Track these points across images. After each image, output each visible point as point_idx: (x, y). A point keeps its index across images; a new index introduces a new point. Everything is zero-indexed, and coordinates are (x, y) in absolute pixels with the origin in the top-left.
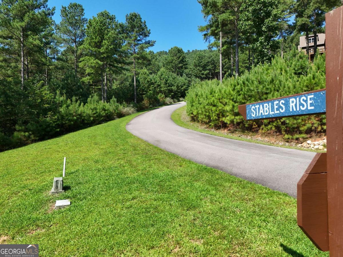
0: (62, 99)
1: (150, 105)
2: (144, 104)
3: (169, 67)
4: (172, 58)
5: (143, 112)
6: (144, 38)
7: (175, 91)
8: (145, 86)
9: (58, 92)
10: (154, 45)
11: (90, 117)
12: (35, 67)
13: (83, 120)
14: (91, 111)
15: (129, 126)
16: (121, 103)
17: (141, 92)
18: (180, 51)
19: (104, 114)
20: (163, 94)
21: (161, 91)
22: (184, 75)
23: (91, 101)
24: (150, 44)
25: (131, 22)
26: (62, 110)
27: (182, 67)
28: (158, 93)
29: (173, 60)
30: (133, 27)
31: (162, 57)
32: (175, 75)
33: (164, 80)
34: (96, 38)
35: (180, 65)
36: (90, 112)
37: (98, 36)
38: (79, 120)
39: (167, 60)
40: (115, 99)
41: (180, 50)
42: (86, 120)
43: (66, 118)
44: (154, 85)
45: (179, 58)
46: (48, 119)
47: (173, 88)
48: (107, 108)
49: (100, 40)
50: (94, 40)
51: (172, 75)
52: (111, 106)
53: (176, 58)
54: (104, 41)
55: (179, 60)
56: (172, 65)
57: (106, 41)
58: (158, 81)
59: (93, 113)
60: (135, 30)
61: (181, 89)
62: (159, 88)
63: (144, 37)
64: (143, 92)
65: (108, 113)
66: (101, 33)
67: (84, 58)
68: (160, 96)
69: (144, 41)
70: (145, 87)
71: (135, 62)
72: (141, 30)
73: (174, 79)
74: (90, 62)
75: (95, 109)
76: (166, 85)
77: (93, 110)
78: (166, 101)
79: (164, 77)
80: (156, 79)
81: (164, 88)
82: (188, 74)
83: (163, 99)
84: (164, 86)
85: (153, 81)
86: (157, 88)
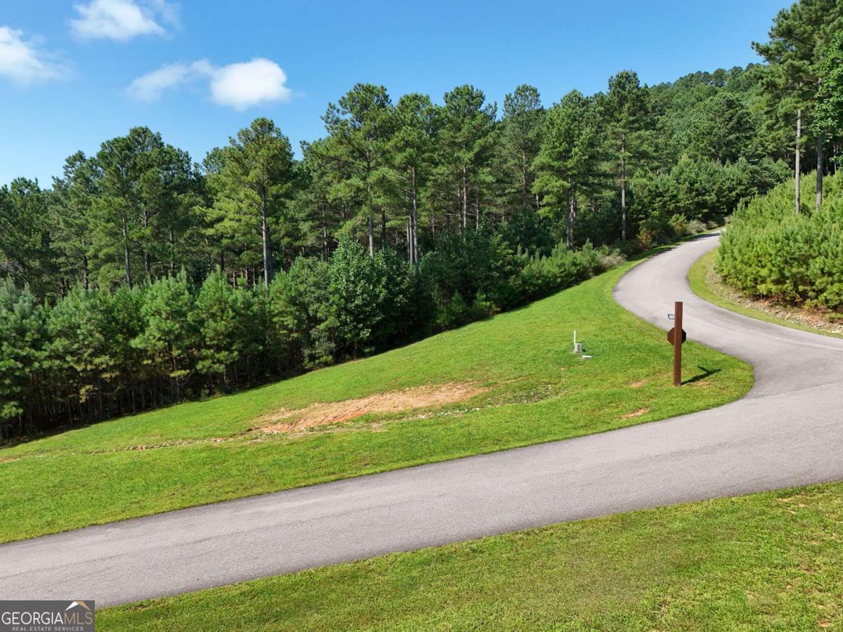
0: (524, 256)
1: (652, 243)
2: (640, 242)
3: (701, 145)
4: (712, 124)
5: (643, 260)
7: (713, 203)
8: (643, 201)
9: (519, 248)
11: (557, 277)
14: (558, 268)
15: (617, 294)
16: (599, 249)
17: (635, 216)
19: (575, 272)
20: (683, 215)
21: (677, 210)
22: (741, 158)
23: (556, 252)
25: (619, 92)
26: (525, 271)
28: (671, 213)
29: (713, 128)
30: (622, 101)
31: (693, 92)
32: (716, 165)
33: (687, 183)
34: (561, 144)
35: (733, 136)
36: (556, 270)
37: (564, 141)
38: (544, 283)
39: (697, 128)
40: (591, 245)
42: (552, 283)
43: (529, 281)
44: (663, 197)
45: (730, 119)
47: (707, 197)
48: (578, 262)
49: (567, 148)
50: (558, 149)
51: (707, 167)
53: (723, 122)
55: (729, 127)
56: (711, 141)
57: (577, 149)
58: (672, 188)
59: (560, 271)
61: (730, 195)
62: (674, 203)
64: (640, 214)
65: (580, 270)
66: (569, 136)
68: (676, 221)
70: (644, 205)
73: (712, 175)
75: (563, 265)
76: (690, 193)
77: (560, 266)
78: (689, 229)
79: (686, 177)
80: (668, 183)
81: (685, 200)
82: (751, 156)
83: (681, 226)
84: (685, 196)
85: (661, 190)
86: (668, 203)
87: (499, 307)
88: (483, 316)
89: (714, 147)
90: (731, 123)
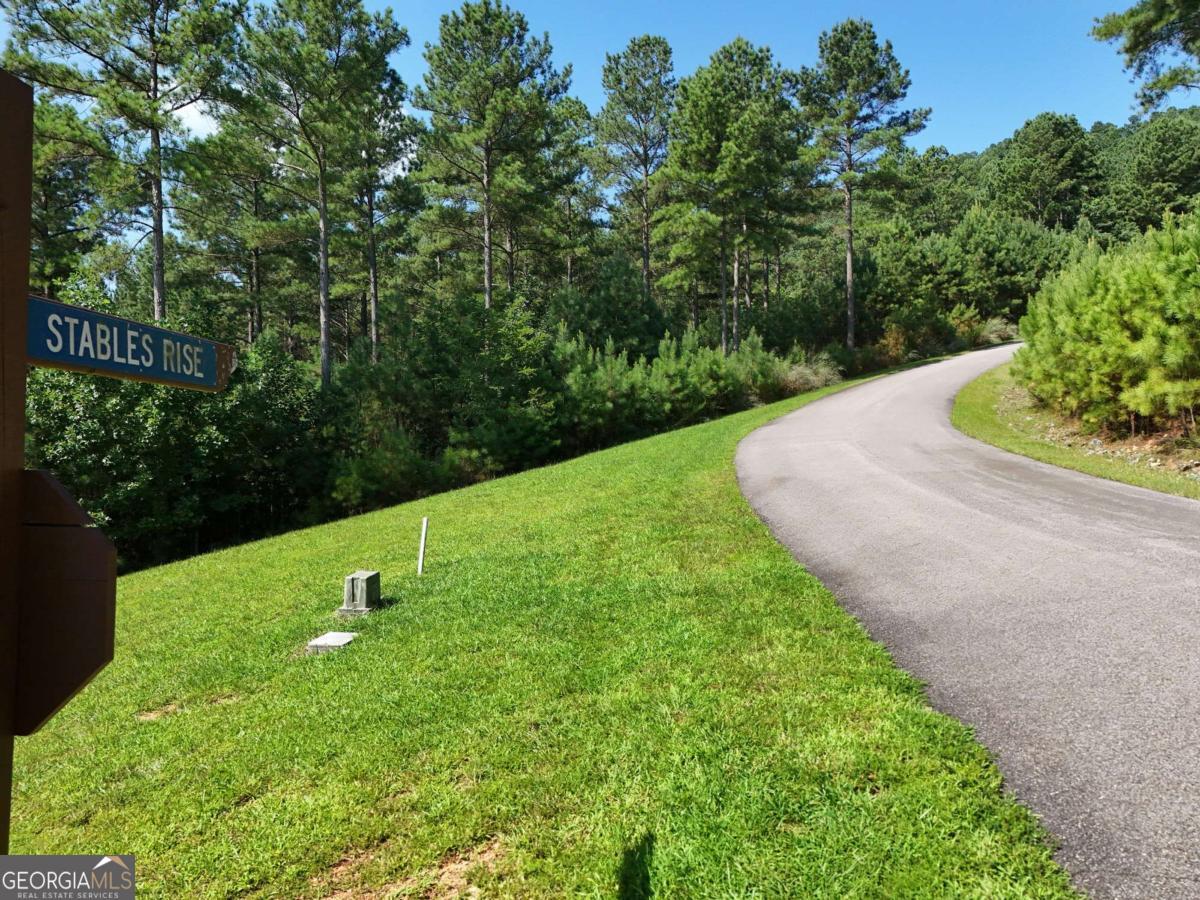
0: (571, 347)
1: (906, 353)
2: (883, 351)
3: (1010, 199)
4: (1029, 162)
6: (887, 108)
8: (896, 280)
9: (563, 329)
10: (924, 127)
11: (664, 400)
12: (533, 257)
13: (641, 412)
14: (666, 381)
16: (783, 352)
17: (879, 306)
18: (1063, 128)
20: (973, 307)
21: (962, 297)
22: (1082, 220)
23: (668, 349)
24: (910, 123)
25: (837, 59)
26: (572, 380)
27: (1074, 191)
28: (948, 305)
29: (1030, 169)
30: (843, 75)
32: (1034, 227)
33: (981, 250)
34: (700, 137)
35: (1066, 183)
36: (662, 386)
37: (706, 129)
38: (626, 412)
40: (760, 340)
41: (1065, 125)
42: (649, 411)
43: (584, 405)
44: (936, 274)
45: (1062, 154)
46: (531, 410)
47: (1018, 278)
48: (723, 371)
49: (712, 142)
50: (694, 147)
51: (1020, 228)
52: (741, 362)
53: (1048, 159)
54: (724, 144)
55: (1059, 166)
56: (1027, 190)
57: (731, 144)
58: (951, 259)
59: (673, 388)
60: (852, 82)
62: (955, 285)
63: (888, 102)
64: (886, 304)
65: (726, 387)
66: (716, 120)
67: (663, 212)
68: (958, 318)
69: (885, 118)
70: (899, 287)
71: (850, 200)
72: (874, 79)
73: (1028, 243)
74: (682, 221)
75: (683, 375)
76: (988, 269)
77: (672, 378)
78: (985, 333)
79: (979, 240)
80: (945, 250)
81: (976, 281)
82: (1100, 218)
83: (970, 326)
84: (977, 274)
85: (930, 261)
86: (946, 285)
87: (501, 462)
88: (461, 479)
89: (1034, 202)
90: (1063, 161)
